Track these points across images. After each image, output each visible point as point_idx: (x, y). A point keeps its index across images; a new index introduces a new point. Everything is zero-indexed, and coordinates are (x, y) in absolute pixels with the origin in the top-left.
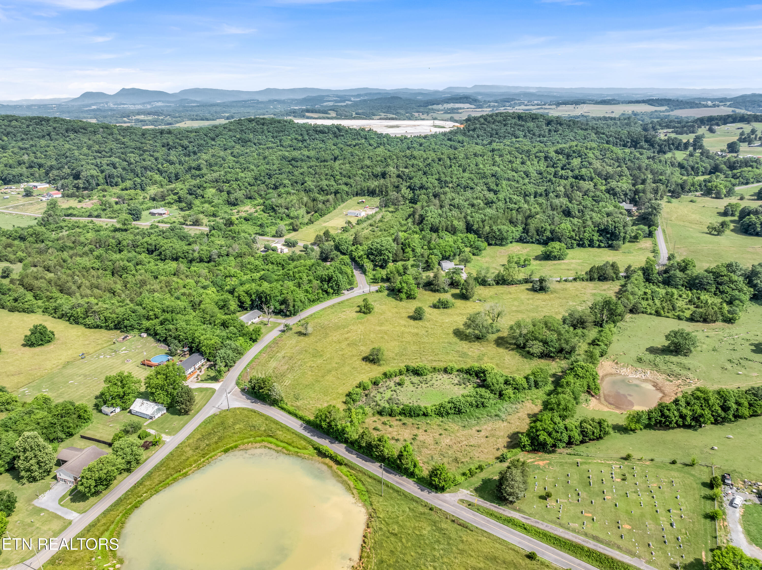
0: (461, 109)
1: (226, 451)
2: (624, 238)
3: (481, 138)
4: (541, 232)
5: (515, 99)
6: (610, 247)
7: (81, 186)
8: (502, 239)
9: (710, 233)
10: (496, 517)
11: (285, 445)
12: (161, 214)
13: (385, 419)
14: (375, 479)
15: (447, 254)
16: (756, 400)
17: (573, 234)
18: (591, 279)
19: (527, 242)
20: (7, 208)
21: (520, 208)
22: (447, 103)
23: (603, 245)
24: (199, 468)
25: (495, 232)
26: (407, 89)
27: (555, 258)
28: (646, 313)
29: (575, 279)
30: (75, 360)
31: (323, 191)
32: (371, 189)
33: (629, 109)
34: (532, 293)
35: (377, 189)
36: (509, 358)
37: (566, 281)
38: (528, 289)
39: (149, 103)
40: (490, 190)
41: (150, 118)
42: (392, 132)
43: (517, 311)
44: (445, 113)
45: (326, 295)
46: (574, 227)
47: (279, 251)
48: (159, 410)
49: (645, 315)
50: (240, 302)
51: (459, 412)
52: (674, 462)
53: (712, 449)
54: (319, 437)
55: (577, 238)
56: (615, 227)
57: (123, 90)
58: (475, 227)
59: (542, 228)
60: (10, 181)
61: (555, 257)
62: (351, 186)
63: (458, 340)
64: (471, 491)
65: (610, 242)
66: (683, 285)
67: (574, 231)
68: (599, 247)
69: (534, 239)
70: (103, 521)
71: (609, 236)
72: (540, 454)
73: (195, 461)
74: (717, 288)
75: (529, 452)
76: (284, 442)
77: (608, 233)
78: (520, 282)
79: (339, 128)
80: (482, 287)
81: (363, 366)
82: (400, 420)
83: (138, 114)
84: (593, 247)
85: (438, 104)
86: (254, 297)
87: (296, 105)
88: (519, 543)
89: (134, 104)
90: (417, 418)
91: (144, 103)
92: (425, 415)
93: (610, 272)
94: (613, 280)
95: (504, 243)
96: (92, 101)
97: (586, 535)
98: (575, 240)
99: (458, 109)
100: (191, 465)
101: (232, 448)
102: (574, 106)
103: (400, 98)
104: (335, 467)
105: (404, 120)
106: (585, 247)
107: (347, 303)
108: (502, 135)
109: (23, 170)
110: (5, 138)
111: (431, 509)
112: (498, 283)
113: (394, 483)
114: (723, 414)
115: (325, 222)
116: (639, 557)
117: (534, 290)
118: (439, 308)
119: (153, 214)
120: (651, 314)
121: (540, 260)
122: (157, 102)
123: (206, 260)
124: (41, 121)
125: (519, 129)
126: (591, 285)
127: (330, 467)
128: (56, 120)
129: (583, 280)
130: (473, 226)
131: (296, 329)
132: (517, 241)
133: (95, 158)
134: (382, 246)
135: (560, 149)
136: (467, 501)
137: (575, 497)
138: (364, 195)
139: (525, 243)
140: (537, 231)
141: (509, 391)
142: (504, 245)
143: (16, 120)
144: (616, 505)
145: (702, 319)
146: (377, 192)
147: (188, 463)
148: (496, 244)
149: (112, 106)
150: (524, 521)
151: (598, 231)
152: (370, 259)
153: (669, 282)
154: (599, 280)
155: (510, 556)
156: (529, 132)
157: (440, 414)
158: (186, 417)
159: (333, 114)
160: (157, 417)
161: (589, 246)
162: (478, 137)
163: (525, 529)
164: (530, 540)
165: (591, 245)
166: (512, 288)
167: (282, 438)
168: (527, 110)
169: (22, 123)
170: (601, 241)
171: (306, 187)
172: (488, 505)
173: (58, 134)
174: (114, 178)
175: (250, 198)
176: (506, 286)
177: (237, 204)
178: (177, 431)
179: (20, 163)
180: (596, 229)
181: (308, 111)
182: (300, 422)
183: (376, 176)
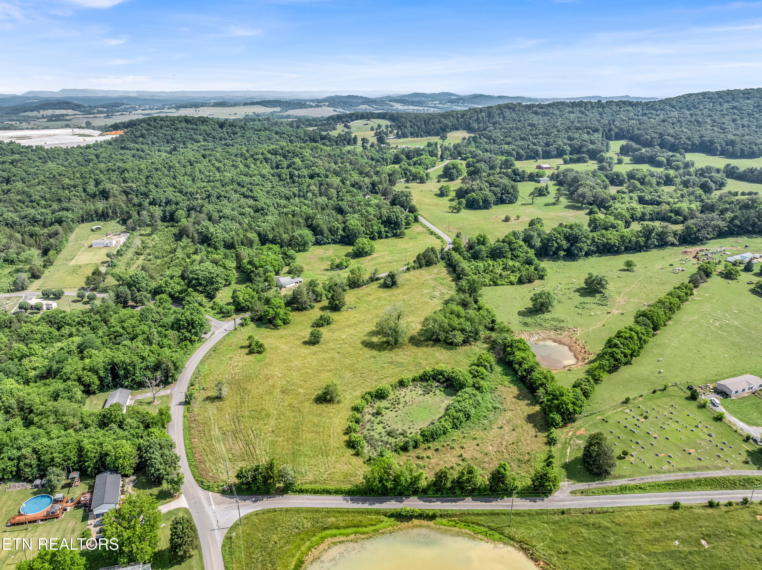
0: (67, 115)
2: (403, 226)
4: (334, 231)
5: (123, 104)
6: (395, 235)
9: (452, 212)
10: (612, 491)
11: (355, 529)
13: (413, 453)
14: (485, 514)
15: (276, 269)
17: (364, 229)
18: (421, 266)
19: (324, 244)
21: (294, 210)
22: (44, 109)
23: (389, 235)
25: (297, 239)
29: (408, 269)
32: (100, 212)
33: (250, 111)
34: (385, 290)
37: (401, 272)
38: (380, 287)
40: (246, 197)
44: (48, 121)
45: (191, 346)
47: (45, 307)
49: (486, 287)
50: (85, 386)
52: (654, 392)
53: (660, 372)
54: (381, 502)
55: (369, 232)
58: (271, 236)
59: (334, 227)
61: (367, 253)
63: (378, 352)
64: (568, 481)
65: (394, 232)
66: (487, 257)
67: (362, 226)
68: (387, 237)
69: (330, 240)
71: (392, 226)
72: (569, 425)
74: (512, 254)
75: (563, 426)
76: (350, 527)
77: (391, 223)
78: (368, 282)
81: (325, 409)
82: (429, 448)
84: (382, 238)
85: (32, 111)
86: (102, 373)
88: (651, 502)
90: (440, 440)
92: (445, 433)
93: (433, 257)
94: (436, 264)
97: (680, 470)
98: (367, 234)
99: (63, 115)
102: (194, 109)
104: (431, 523)
106: (375, 239)
107: (220, 348)
111: (563, 513)
112: (350, 288)
113: (505, 508)
116: (724, 468)
117: (385, 286)
118: (323, 326)
121: (353, 258)
127: (429, 527)
129: (415, 269)
130: (267, 235)
131: (199, 395)
132: (315, 245)
134: (211, 273)
135: (273, 150)
136: (578, 491)
137: (638, 447)
138: (93, 220)
139: (321, 244)
140: (330, 230)
141: (482, 382)
142: (306, 251)
144: (667, 439)
145: (526, 281)
146: (111, 214)
148: (299, 251)
150: (633, 483)
151: (382, 223)
152: (198, 291)
154: (427, 266)
155: (664, 516)
161: (379, 238)
163: (641, 488)
166: (365, 290)
167: (342, 524)
168: (147, 115)
170: (387, 232)
172: (594, 485)
176: (357, 289)
180: (380, 221)
182: (340, 497)
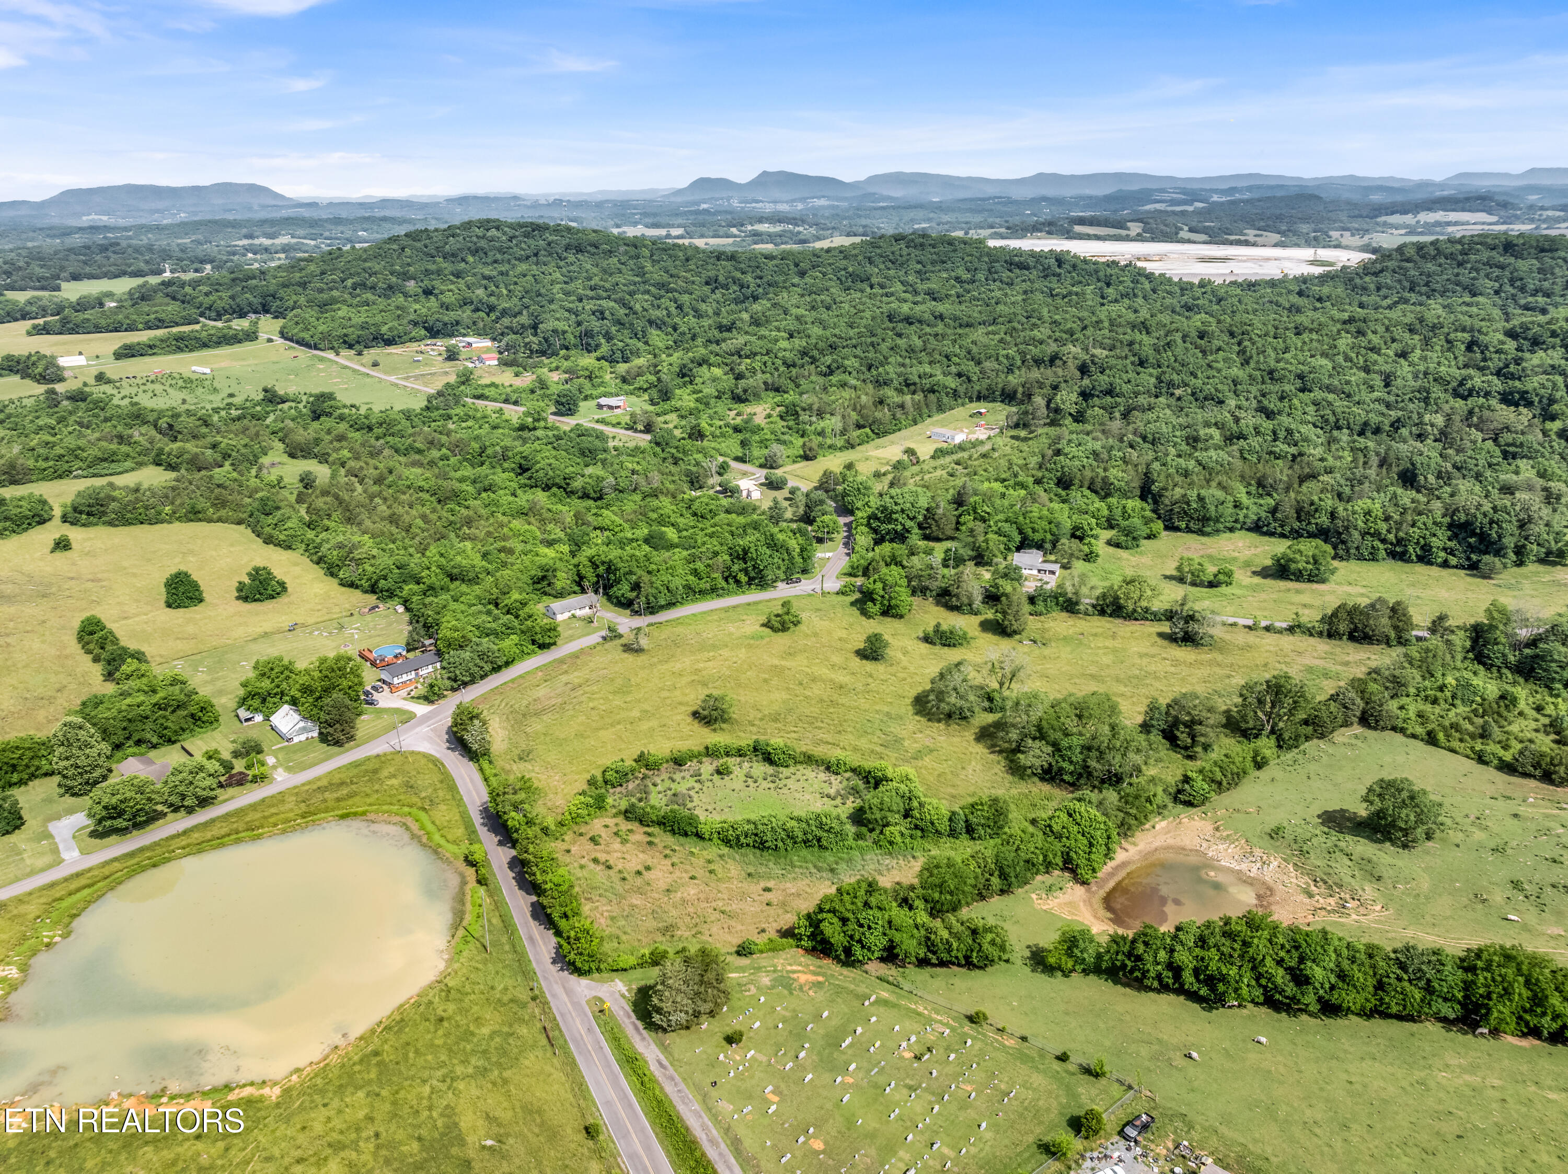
0: (1455, 224)
1: (343, 817)
2: (1520, 551)
3: (1384, 291)
4: (1309, 513)
6: (1473, 567)
7: (535, 347)
8: (1205, 520)
10: (619, 1045)
11: (434, 830)
12: (611, 408)
13: (627, 826)
14: (503, 921)
15: (1037, 537)
16: (1399, 979)
17: (1383, 527)
18: (1332, 635)
19: (1271, 534)
20: (407, 378)
21: (1301, 454)
22: (1430, 209)
23: (1455, 561)
24: (284, 831)
25: (1188, 504)
26: (1352, 177)
27: (1298, 576)
28: (1402, 731)
29: (1291, 630)
30: (279, 631)
31: (908, 385)
32: (1009, 389)
34: (1166, 643)
35: (1020, 390)
36: (979, 767)
37: (1267, 629)
38: (1161, 635)
39: (803, 200)
41: (778, 228)
42: (1217, 273)
43: (1093, 677)
45: (733, 586)
46: (1391, 510)
47: (745, 494)
48: (304, 730)
49: (1399, 737)
51: (761, 845)
52: (1063, 1058)
54: (492, 828)
55: (1391, 537)
56: (1491, 522)
57: (765, 174)
58: (1158, 487)
59: (1312, 504)
60: (438, 332)
61: (1301, 573)
62: (969, 380)
63: (911, 713)
64: (629, 991)
65: (1474, 557)
67: (1387, 519)
68: (1445, 564)
69: (1288, 528)
70: (96, 873)
71: (1472, 540)
72: (827, 961)
73: (287, 821)
75: (808, 950)
76: (437, 825)
77: (1473, 534)
78: (1153, 617)
79: (1060, 259)
80: (1065, 614)
82: (650, 834)
83: (761, 220)
84: (1430, 563)
85: (1405, 212)
87: (1086, 207)
88: (608, 1103)
89: (775, 202)
90: (682, 839)
91: (794, 201)
92: (699, 836)
93: (1384, 624)
94: (1388, 644)
95: (1208, 529)
96: (707, 196)
97: (728, 1130)
98: (1383, 541)
99: (1449, 224)
100: (275, 825)
101: (355, 814)
103: (1318, 198)
104: (471, 884)
105: (1297, 245)
106: (1409, 561)
107: (760, 607)
108: (1438, 287)
109: (466, 314)
110: (470, 259)
111: (535, 998)
112: (1102, 613)
113: (524, 937)
114: (1291, 989)
115: (877, 448)
117: (1169, 637)
118: (932, 643)
119: (600, 407)
120: (1414, 736)
121: (1265, 577)
122: (819, 198)
123: (593, 495)
124: (535, 229)
125: (1487, 276)
126: (1322, 646)
127: (464, 883)
128: (557, 230)
129: (1311, 635)
130: (1153, 482)
131: (628, 637)
132: (1249, 530)
133: (580, 300)
134: (896, 504)
136: (605, 1004)
137: (788, 1059)
138: (994, 401)
139: (1265, 534)
140: (1299, 511)
141: (897, 828)
142: (1208, 534)
143: (498, 228)
144: (843, 1099)
145: (1538, 773)
146: (1019, 396)
147: (272, 820)
148: (1189, 530)
149: (735, 203)
150: (654, 1067)
151: (1450, 526)
152: (871, 527)
153: (1533, 669)
154: (1352, 638)
155: (564, 1118)
156: (1512, 281)
157: (727, 842)
158: (336, 749)
159: (1135, 228)
160: (296, 740)
161: (1421, 559)
162: (1378, 289)
164: (630, 1105)
165: (1425, 558)
167: (439, 817)
169: (505, 233)
170: (1452, 553)
171: (879, 374)
172: (630, 1022)
173: (550, 254)
174: (592, 337)
175: (777, 390)
176: (1118, 621)
177: (746, 400)
178: (303, 767)
179: (465, 303)
180: (1447, 520)
181: (1082, 221)
183: (1038, 362)
